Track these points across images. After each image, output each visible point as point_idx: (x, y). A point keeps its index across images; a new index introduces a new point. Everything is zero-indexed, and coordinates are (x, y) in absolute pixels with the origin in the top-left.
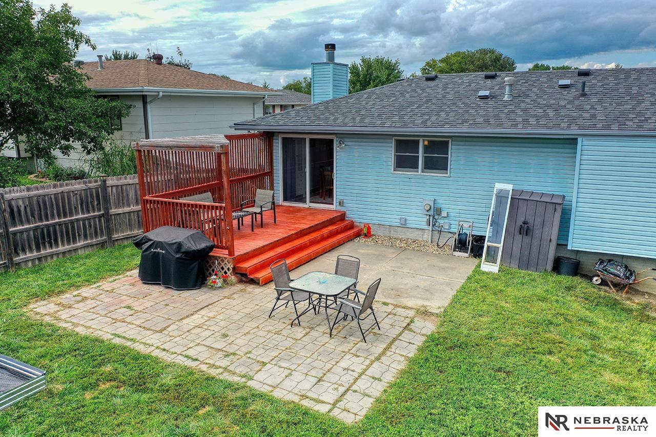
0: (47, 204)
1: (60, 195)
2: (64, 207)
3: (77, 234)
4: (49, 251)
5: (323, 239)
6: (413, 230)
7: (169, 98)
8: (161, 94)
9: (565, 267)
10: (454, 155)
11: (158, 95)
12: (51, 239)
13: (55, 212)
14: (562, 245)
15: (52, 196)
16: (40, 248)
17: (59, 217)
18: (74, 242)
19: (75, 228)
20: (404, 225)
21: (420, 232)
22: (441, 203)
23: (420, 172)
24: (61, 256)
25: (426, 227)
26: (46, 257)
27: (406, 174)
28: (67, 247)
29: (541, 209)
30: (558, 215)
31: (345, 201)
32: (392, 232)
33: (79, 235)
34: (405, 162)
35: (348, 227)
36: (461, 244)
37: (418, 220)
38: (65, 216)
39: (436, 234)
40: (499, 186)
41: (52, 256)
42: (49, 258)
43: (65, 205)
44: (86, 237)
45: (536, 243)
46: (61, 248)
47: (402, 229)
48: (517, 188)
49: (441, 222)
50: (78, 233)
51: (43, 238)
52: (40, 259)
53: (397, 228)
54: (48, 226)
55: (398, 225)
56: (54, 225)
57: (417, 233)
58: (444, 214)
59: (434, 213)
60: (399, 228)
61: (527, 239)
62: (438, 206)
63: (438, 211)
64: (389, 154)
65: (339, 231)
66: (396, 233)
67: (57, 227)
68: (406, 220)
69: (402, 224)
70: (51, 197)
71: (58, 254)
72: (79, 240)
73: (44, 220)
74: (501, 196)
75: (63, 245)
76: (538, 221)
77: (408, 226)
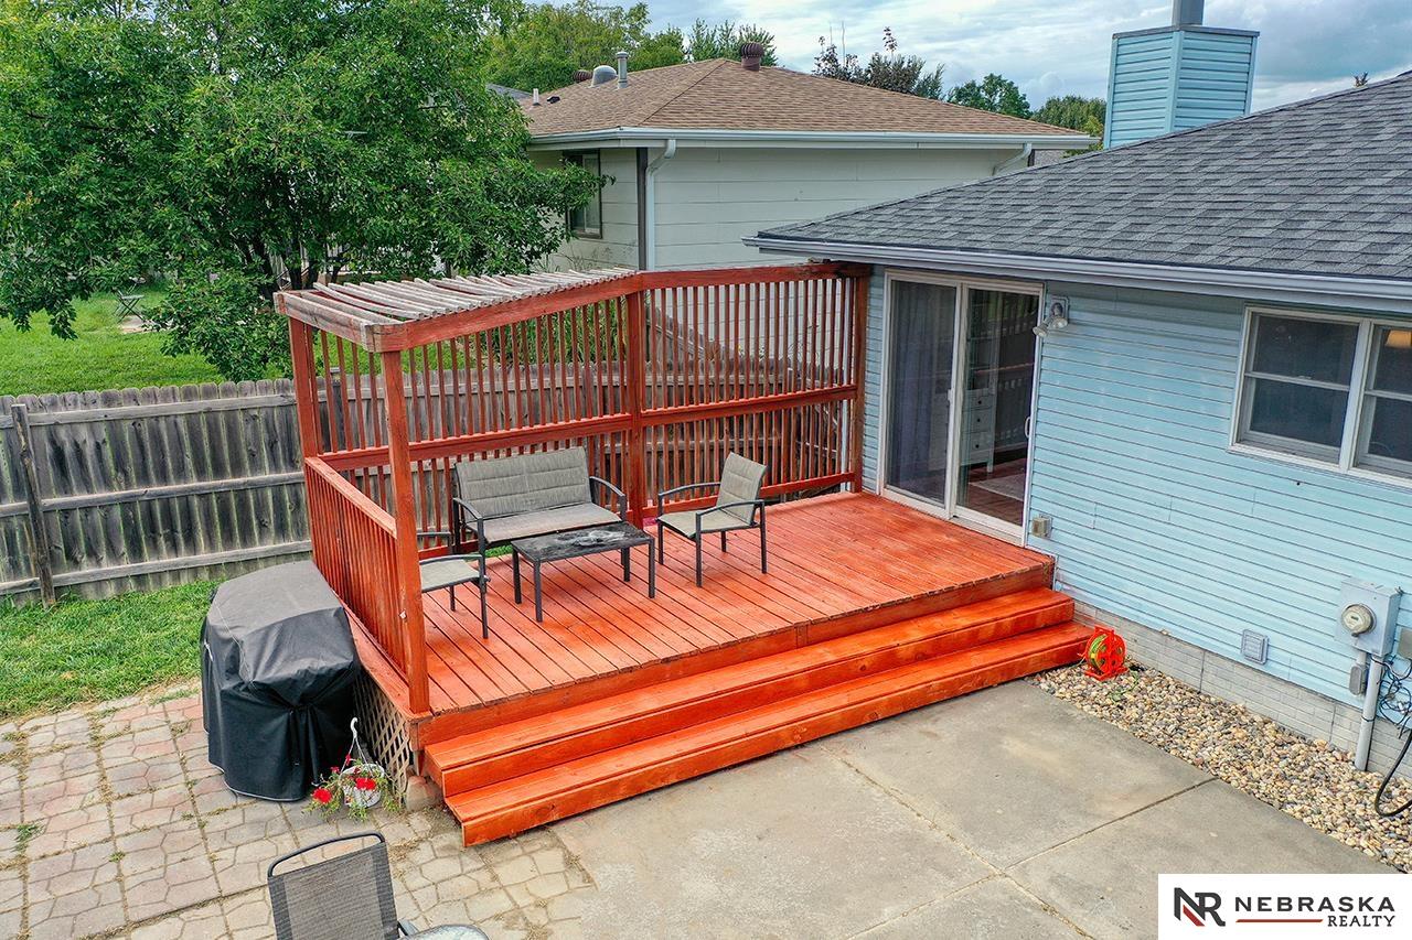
0: (165, 438)
1: (203, 418)
2: (215, 449)
3: (255, 522)
4: (167, 560)
5: (889, 663)
6: (1293, 691)
7: (695, 156)
8: (672, 145)
11: (665, 148)
12: (173, 530)
13: (189, 461)
15: (181, 422)
16: (141, 551)
17: (201, 474)
18: (246, 540)
19: (249, 508)
20: (1258, 662)
21: (1322, 709)
23: (1345, 464)
24: (205, 575)
25: (1347, 696)
26: (158, 576)
27: (1280, 459)
28: (222, 555)
31: (1056, 523)
32: (1209, 677)
33: (262, 525)
35: (1040, 623)
38: (219, 471)
41: (176, 573)
42: (168, 577)
43: (220, 442)
44: (281, 530)
46: (204, 556)
47: (1248, 673)
50: (257, 518)
51: (152, 529)
52: (140, 579)
53: (1228, 665)
54: (166, 500)
55: (1236, 655)
56: (185, 498)
57: (1310, 710)
59: (1390, 649)
60: (1237, 670)
64: (1223, 372)
65: (982, 636)
66: (1224, 684)
67: (196, 501)
68: (1265, 645)
69: (1248, 657)
70: (176, 423)
71: (195, 570)
72: (261, 538)
73: (154, 482)
75: (212, 546)
77: (1273, 668)
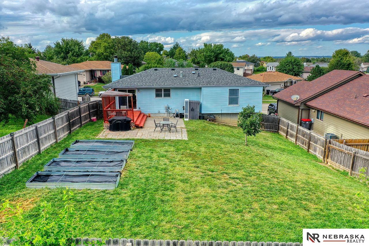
6: (162, 114)
8: (61, 76)
9: (201, 118)
10: (172, 93)
14: (200, 113)
20: (159, 113)
22: (170, 105)
23: (163, 98)
25: (165, 112)
27: (158, 98)
29: (196, 105)
30: (199, 105)
31: (140, 108)
34: (158, 95)
36: (177, 116)
37: (163, 111)
39: (169, 114)
40: (186, 100)
45: (195, 113)
48: (190, 100)
49: (169, 111)
53: (157, 114)
58: (170, 108)
59: (168, 109)
61: (193, 112)
62: (169, 106)
63: (169, 108)
64: (154, 93)
68: (159, 111)
74: (186, 102)
76: (195, 107)
